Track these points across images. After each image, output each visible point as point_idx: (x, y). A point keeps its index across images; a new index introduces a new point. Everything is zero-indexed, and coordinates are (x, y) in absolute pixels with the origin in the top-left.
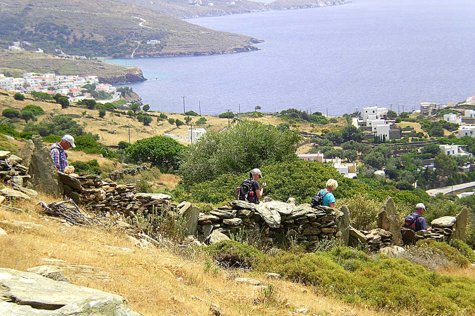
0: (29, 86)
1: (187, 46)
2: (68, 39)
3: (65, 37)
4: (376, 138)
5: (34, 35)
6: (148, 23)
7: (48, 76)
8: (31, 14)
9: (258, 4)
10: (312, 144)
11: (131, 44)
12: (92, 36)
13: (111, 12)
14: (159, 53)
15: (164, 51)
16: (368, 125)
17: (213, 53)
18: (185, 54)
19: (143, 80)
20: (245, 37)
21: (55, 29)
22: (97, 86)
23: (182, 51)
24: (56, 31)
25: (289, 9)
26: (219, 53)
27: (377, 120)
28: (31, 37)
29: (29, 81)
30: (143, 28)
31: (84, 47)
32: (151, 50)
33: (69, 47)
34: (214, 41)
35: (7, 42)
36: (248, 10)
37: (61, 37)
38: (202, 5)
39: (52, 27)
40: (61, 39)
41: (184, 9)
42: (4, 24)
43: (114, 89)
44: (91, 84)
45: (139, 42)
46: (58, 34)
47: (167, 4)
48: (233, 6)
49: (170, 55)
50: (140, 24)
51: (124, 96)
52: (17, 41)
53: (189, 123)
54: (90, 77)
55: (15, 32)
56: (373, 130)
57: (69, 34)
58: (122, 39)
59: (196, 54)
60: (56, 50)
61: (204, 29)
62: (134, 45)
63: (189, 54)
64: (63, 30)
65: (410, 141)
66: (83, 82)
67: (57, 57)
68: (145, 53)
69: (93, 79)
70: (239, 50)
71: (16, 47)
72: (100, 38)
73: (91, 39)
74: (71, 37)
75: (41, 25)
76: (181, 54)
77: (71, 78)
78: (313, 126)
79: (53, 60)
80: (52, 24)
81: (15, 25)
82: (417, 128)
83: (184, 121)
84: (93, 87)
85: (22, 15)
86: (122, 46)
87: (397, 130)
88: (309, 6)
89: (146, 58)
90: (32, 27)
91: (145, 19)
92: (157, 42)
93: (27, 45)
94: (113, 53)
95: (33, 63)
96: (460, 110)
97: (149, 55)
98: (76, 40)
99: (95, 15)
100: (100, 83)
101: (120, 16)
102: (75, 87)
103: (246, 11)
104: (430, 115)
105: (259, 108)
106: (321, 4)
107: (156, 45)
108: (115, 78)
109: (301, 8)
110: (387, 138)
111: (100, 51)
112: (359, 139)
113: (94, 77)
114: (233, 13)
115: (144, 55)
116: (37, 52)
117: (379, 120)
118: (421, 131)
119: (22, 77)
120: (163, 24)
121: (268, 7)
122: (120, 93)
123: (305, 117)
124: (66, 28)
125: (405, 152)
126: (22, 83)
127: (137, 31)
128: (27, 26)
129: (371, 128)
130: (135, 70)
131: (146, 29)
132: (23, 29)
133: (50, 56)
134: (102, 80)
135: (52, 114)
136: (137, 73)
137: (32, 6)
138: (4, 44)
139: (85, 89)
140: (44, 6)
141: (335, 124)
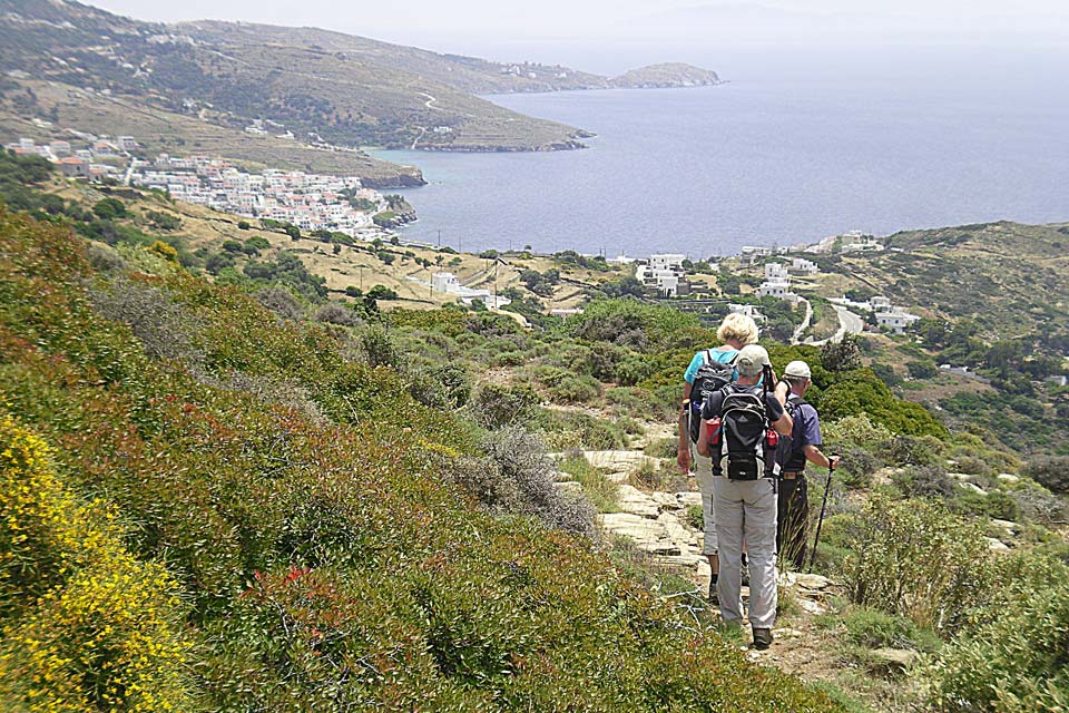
0: (269, 187)
1: (488, 138)
2: (328, 119)
3: (325, 116)
4: (660, 292)
5: (283, 111)
6: (437, 103)
7: (295, 174)
8: (279, 80)
9: (598, 78)
10: (584, 296)
11: (412, 131)
12: (362, 117)
13: (388, 85)
14: (450, 146)
15: (455, 143)
16: (654, 277)
17: (523, 150)
18: (484, 148)
19: (422, 183)
20: (569, 128)
21: (311, 105)
22: (358, 192)
23: (482, 144)
24: (314, 108)
25: (641, 87)
26: (531, 150)
27: (665, 271)
28: (278, 113)
29: (270, 180)
30: (430, 110)
31: (350, 132)
32: (439, 140)
33: (330, 131)
34: (525, 133)
35: (243, 119)
36: (583, 85)
37: (319, 116)
38: (521, 75)
39: (308, 101)
40: (318, 119)
41: (493, 79)
42: (241, 92)
43: (380, 196)
44: (350, 188)
45: (423, 129)
46: (315, 111)
47: (471, 72)
48: (562, 79)
49: (464, 149)
50: (427, 104)
51: (392, 207)
52: (258, 118)
53: (441, 263)
54: (350, 178)
55: (257, 105)
56: (659, 283)
57: (330, 112)
58: (402, 124)
59: (500, 150)
60: (312, 134)
61: (514, 115)
62: (416, 133)
63: (490, 149)
64: (322, 106)
65: (698, 299)
66: (340, 185)
67: (310, 147)
68: (430, 145)
69: (354, 182)
70: (558, 147)
71: (256, 129)
72: (373, 121)
73: (360, 121)
74: (333, 116)
75: (292, 97)
76: (480, 149)
77: (325, 179)
78: (589, 273)
79: (304, 151)
80: (308, 97)
81: (256, 95)
82: (712, 282)
83: (435, 261)
84: (354, 192)
85: (268, 82)
86: (399, 133)
87: (685, 284)
88: (669, 85)
89: (431, 151)
90: (281, 99)
91: (434, 96)
92: (448, 129)
93: (273, 126)
94: (388, 142)
95: (278, 152)
96: (789, 259)
97: (436, 148)
98: (339, 122)
99: (367, 88)
100: (363, 187)
101: (400, 90)
102: (330, 192)
103: (580, 88)
104: (752, 262)
105: (529, 248)
106: (686, 84)
107: (446, 134)
108: (385, 180)
109: (658, 87)
110: (674, 294)
111: (370, 139)
112: (639, 294)
113: (354, 179)
114: (563, 88)
115: (429, 146)
116: (284, 136)
117: (668, 271)
118: (715, 286)
119: (261, 174)
120: (459, 105)
121: (613, 83)
122: (388, 203)
123: (583, 262)
124: (327, 103)
125: (691, 310)
126: (260, 183)
127: (422, 114)
128: (274, 97)
129: (656, 280)
130: (412, 170)
131: (435, 111)
132: (268, 101)
133: (301, 145)
134: (366, 183)
135: (279, 249)
136: (415, 174)
137: (281, 69)
138: (240, 121)
139: (342, 195)
140: (297, 71)
141: (617, 273)
